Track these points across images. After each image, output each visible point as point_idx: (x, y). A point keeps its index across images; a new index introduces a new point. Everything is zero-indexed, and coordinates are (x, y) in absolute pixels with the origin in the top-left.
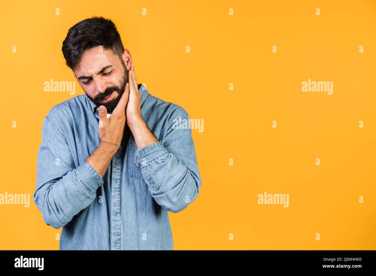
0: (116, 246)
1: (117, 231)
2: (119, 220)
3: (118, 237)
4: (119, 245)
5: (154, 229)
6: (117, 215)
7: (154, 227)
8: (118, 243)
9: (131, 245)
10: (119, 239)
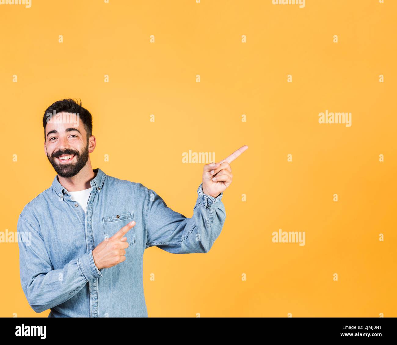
0: (94, 309)
1: (94, 296)
2: (96, 286)
3: (96, 301)
4: (97, 307)
5: (126, 291)
6: (94, 282)
7: (126, 289)
8: (96, 306)
9: (107, 307)
10: (97, 303)
